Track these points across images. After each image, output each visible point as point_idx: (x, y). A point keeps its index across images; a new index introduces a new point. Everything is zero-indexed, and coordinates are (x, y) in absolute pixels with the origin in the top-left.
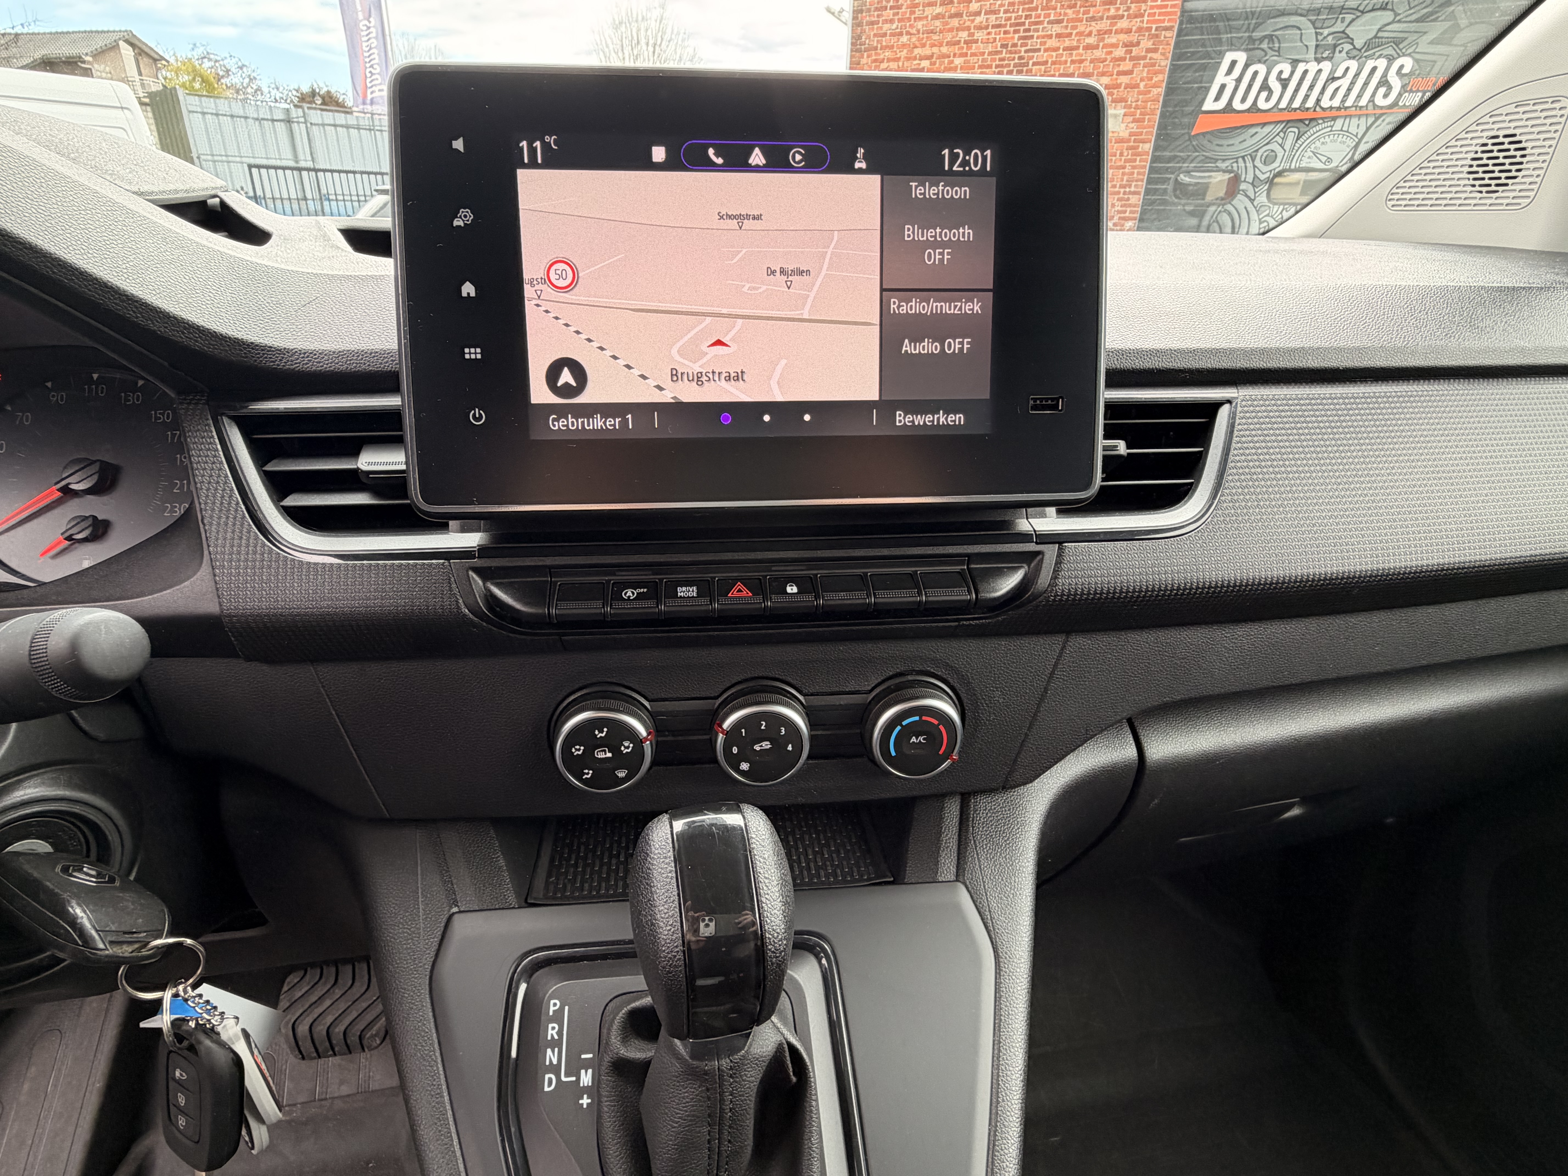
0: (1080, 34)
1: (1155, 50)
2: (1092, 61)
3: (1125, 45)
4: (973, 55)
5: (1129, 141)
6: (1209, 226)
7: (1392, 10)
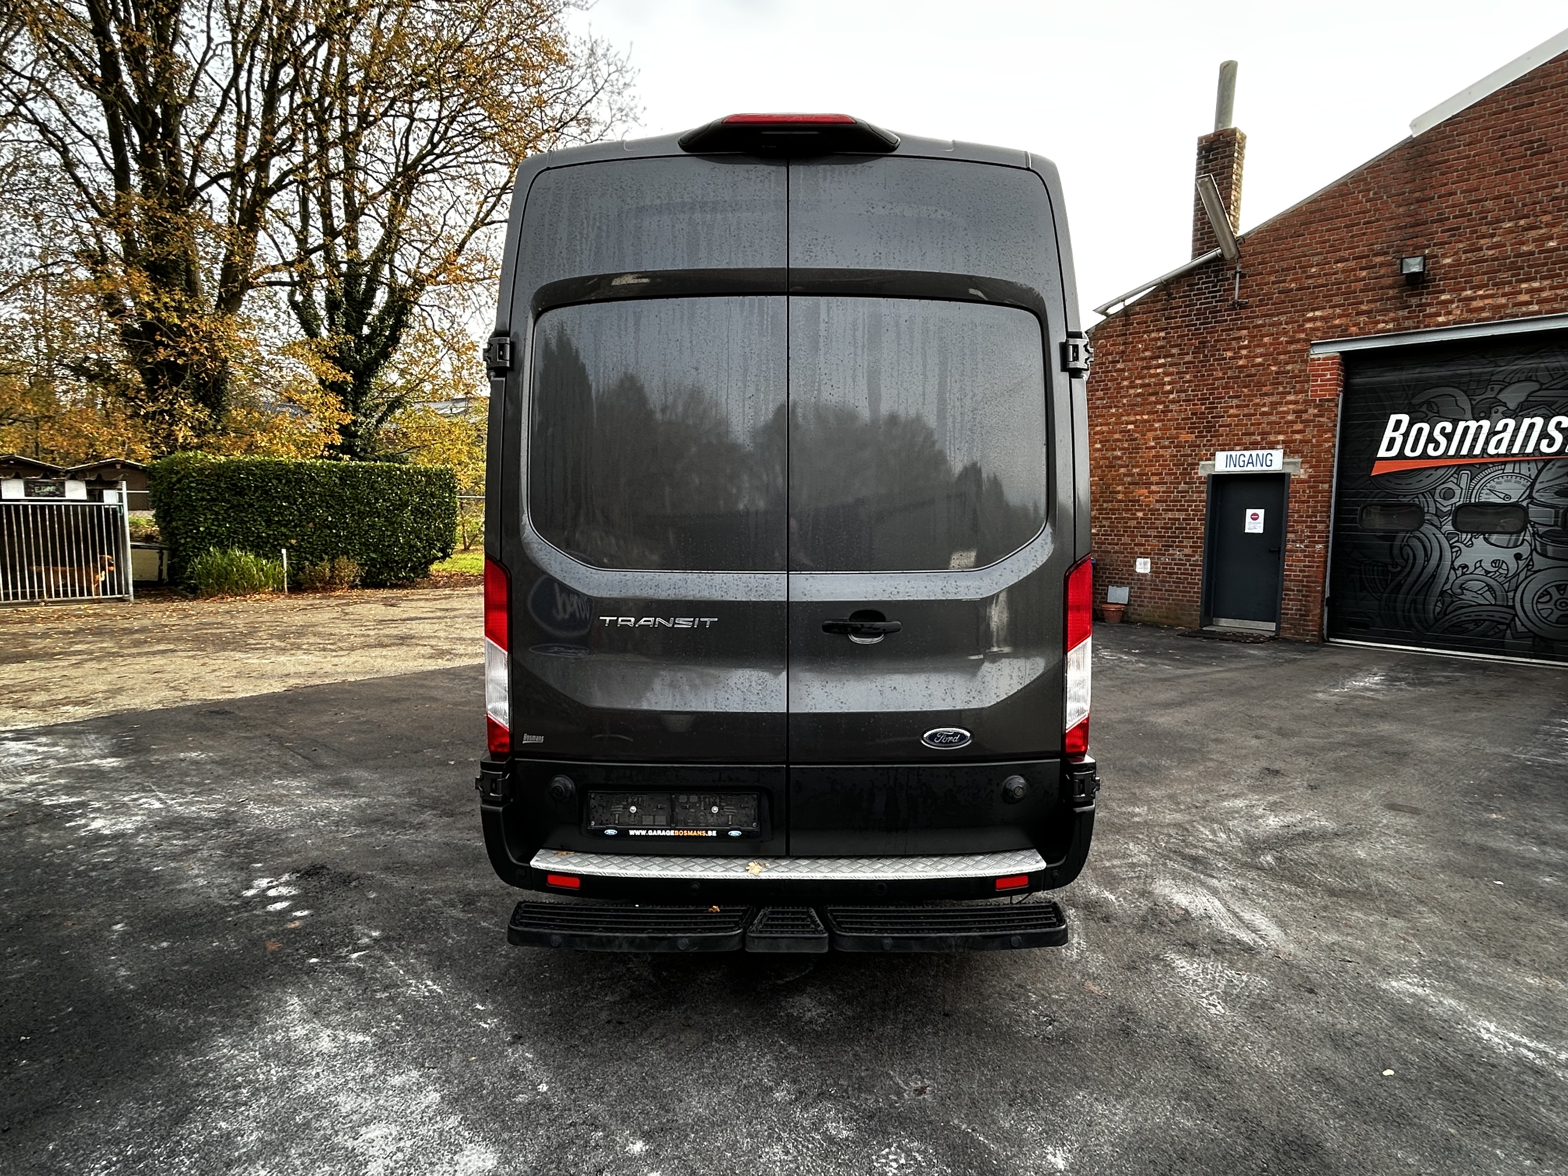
0: (1257, 405)
1: (1322, 416)
2: (1268, 424)
3: (1295, 412)
4: (1169, 420)
5: (1309, 482)
6: (1401, 549)
7: (1537, 381)
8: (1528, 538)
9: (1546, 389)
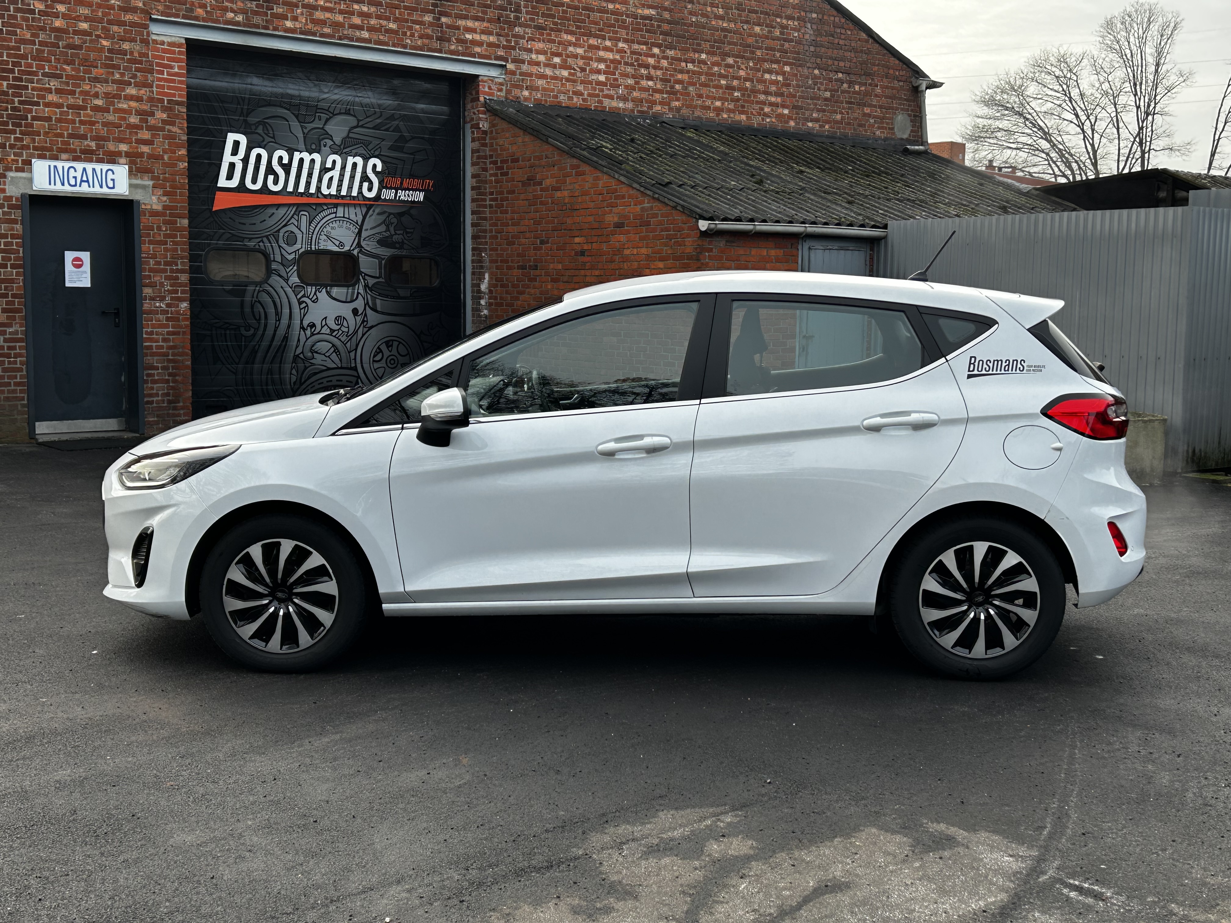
1: (173, 124)
5: (164, 215)
6: (252, 307)
7: (355, 116)
8: (361, 291)
9: (362, 126)
